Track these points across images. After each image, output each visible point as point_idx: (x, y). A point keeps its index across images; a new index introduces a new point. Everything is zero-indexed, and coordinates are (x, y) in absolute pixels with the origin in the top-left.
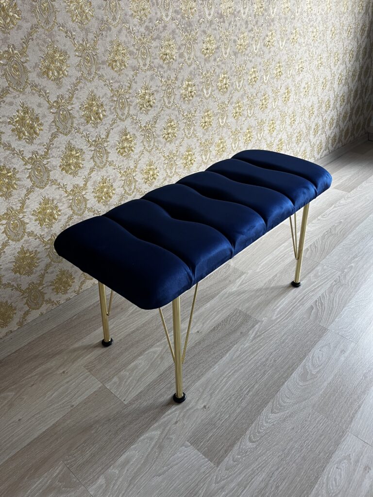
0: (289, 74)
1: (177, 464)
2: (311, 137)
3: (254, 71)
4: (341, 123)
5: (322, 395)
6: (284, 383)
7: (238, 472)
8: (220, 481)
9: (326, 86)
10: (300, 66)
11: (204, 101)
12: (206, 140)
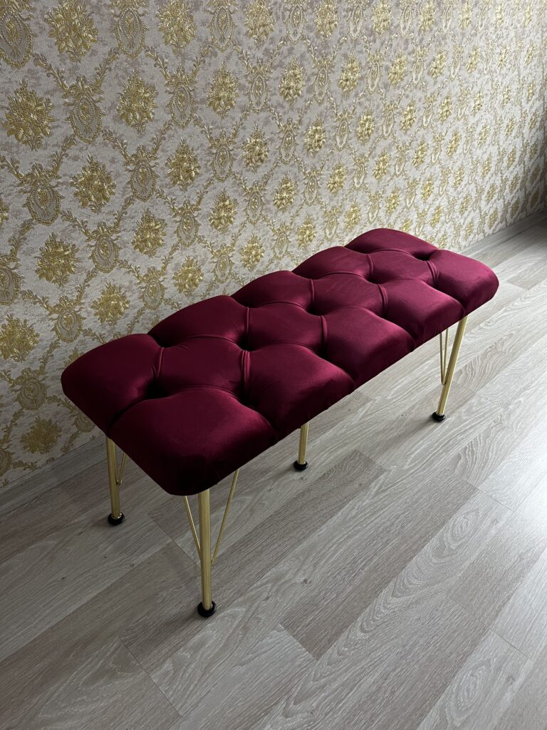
0: (460, 114)
1: (265, 652)
2: (483, 203)
3: (410, 110)
4: (528, 184)
5: (460, 577)
6: (412, 558)
7: (344, 668)
8: (320, 678)
9: (512, 131)
10: (478, 102)
11: (336, 152)
12: (333, 208)
